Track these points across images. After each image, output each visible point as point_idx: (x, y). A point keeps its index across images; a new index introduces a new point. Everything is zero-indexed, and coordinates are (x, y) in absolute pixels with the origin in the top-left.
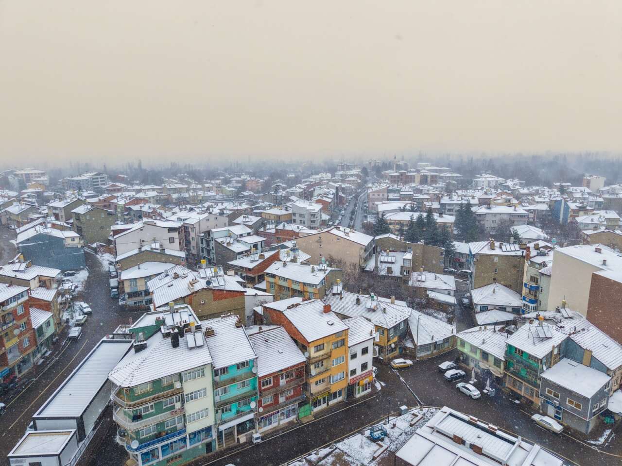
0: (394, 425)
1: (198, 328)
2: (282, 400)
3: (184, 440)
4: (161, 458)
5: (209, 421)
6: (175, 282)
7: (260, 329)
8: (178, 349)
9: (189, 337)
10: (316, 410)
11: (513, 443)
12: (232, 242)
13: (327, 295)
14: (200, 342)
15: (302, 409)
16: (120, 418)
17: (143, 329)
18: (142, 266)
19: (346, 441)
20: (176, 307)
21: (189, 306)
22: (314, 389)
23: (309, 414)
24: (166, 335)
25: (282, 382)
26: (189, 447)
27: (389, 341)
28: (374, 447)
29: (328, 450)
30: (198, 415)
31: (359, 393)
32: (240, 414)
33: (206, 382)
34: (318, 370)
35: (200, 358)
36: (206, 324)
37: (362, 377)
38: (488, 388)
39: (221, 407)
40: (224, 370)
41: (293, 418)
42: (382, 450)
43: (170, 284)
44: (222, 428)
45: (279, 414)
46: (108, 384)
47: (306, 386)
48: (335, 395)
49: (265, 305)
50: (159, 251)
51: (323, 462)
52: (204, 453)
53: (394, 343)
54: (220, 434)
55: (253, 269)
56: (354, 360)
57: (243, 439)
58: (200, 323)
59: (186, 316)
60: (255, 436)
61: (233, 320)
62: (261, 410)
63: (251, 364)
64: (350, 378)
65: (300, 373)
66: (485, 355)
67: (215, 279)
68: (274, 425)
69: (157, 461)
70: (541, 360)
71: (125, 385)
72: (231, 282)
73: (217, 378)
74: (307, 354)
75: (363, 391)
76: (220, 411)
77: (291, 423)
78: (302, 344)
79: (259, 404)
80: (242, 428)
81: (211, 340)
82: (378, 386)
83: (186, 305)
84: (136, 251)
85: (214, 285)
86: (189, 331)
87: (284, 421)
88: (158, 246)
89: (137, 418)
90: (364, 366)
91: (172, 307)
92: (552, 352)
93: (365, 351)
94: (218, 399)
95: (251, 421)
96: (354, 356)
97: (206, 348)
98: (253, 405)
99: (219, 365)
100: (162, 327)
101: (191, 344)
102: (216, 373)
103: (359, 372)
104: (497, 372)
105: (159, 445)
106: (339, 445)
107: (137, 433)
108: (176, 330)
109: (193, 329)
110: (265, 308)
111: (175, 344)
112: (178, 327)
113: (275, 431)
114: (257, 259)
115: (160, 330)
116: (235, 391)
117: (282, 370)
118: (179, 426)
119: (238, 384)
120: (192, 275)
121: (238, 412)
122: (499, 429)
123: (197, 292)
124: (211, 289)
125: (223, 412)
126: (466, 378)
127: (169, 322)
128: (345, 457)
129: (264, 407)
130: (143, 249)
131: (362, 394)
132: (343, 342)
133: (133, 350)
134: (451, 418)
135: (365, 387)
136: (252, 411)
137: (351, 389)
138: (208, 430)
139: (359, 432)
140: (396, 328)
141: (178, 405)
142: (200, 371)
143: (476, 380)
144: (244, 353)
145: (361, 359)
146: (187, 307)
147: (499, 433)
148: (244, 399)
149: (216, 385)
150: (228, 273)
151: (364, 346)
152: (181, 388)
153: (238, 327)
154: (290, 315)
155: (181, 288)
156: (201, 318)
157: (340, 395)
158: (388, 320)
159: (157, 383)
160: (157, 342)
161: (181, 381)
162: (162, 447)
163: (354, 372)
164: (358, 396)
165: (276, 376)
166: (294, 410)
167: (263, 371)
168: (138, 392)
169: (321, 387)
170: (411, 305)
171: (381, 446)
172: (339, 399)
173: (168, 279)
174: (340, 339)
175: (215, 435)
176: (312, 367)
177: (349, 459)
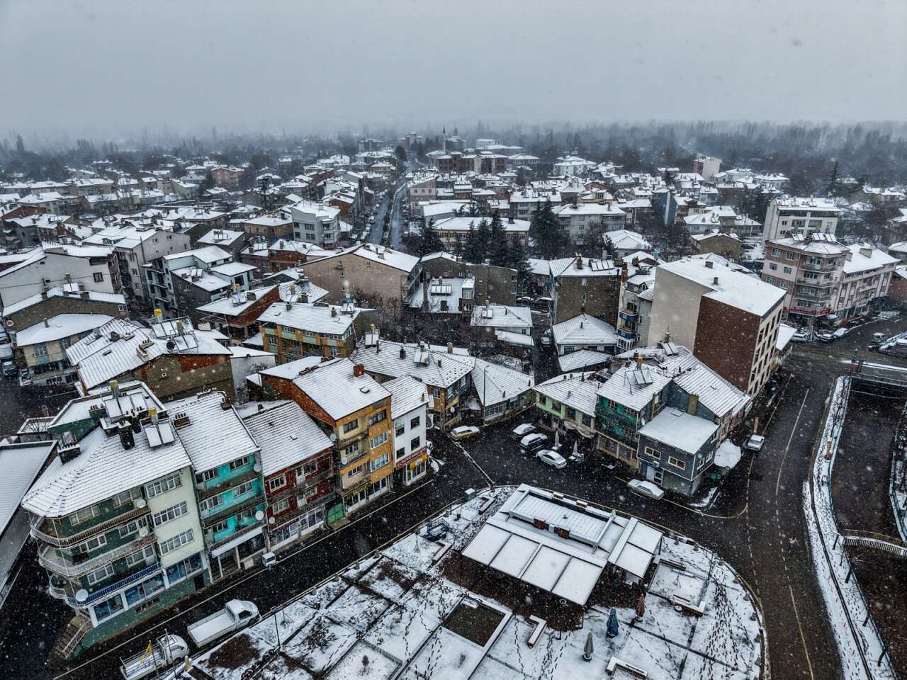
0: (459, 516)
1: (163, 416)
2: (301, 503)
3: (160, 577)
4: (126, 608)
5: (196, 546)
6: (114, 346)
7: (260, 407)
8: (133, 451)
9: (151, 433)
10: (351, 509)
11: (606, 520)
12: (199, 274)
13: (357, 349)
14: (168, 437)
15: (331, 512)
16: (49, 561)
17: (71, 427)
18: (51, 322)
19: (396, 545)
20: (121, 386)
21: (143, 384)
22: (347, 482)
23: (342, 516)
24: (111, 433)
25: (300, 479)
26: (167, 586)
27: (446, 404)
28: (434, 547)
29: (371, 561)
30: (177, 541)
31: (409, 479)
32: (241, 530)
33: (186, 493)
34: (351, 456)
35: (172, 460)
36: (174, 408)
37: (413, 458)
38: (575, 453)
39: (211, 524)
40: (212, 473)
41: (319, 524)
42: (443, 550)
43: (106, 350)
44: (217, 553)
45: (299, 523)
46: (21, 516)
47: (336, 480)
48: (377, 487)
49: (265, 372)
50: (78, 297)
51: (366, 577)
52: (192, 590)
53: (455, 406)
54: (213, 562)
55: (238, 315)
56: (401, 437)
57: (249, 563)
58: (164, 408)
59: (139, 400)
60: (266, 556)
61: (217, 398)
62: (272, 521)
63: (251, 460)
64: (396, 461)
65: (325, 465)
66: (571, 412)
67: (180, 338)
68: (294, 537)
69: (122, 611)
70: (640, 413)
71: (53, 514)
72: (207, 341)
73: (201, 486)
74: (333, 436)
75: (415, 475)
76: (210, 531)
77: (318, 533)
78: (326, 424)
79: (269, 513)
80: (246, 549)
81: (185, 432)
82: (435, 466)
83: (136, 383)
84: (37, 299)
85: (180, 347)
86: (149, 422)
87: (309, 530)
88: (75, 287)
89: (78, 558)
90: (415, 443)
91: (116, 386)
92: (652, 401)
93: (415, 423)
94: (206, 513)
95: (260, 538)
96: (401, 431)
97: (178, 444)
98: (260, 515)
99: (201, 468)
100: (102, 421)
101: (154, 441)
102: (199, 478)
103: (408, 452)
104: (586, 432)
105: (121, 591)
106: (387, 552)
107: (84, 579)
108: (127, 424)
109: (155, 417)
110: (265, 377)
111: (128, 443)
112: (130, 419)
113: (296, 545)
114: (243, 300)
115: (100, 424)
116: (231, 499)
117: (298, 463)
118: (149, 559)
119: (235, 490)
120: (141, 335)
121: (238, 528)
122: (590, 505)
123: (153, 361)
124: (177, 355)
125: (215, 530)
126: (547, 445)
127: (113, 411)
128: (396, 567)
129: (276, 517)
130: (50, 294)
131: (414, 480)
132: (385, 414)
133: (58, 459)
134: (530, 497)
135: (417, 470)
136: (258, 524)
137: (398, 474)
138: (195, 560)
139: (412, 531)
140: (455, 386)
141: (143, 532)
142: (172, 480)
143: (560, 445)
144: (240, 445)
145: (410, 434)
146: (140, 386)
147: (590, 509)
148: (247, 509)
149: (200, 495)
150: (201, 326)
151: (413, 416)
152: (147, 507)
153: (225, 409)
154: (304, 384)
155: (125, 357)
156: (164, 399)
157: (384, 485)
158: (445, 376)
159: (106, 505)
160: (95, 443)
161: (144, 496)
162: (126, 592)
163: (401, 453)
164: (408, 483)
165: (291, 472)
166: (319, 515)
167: (270, 467)
168: (76, 521)
169: (356, 478)
170: (475, 352)
171: (443, 546)
172: (383, 490)
173: (101, 343)
174: (381, 411)
175: (206, 564)
176: (343, 453)
177: (400, 568)
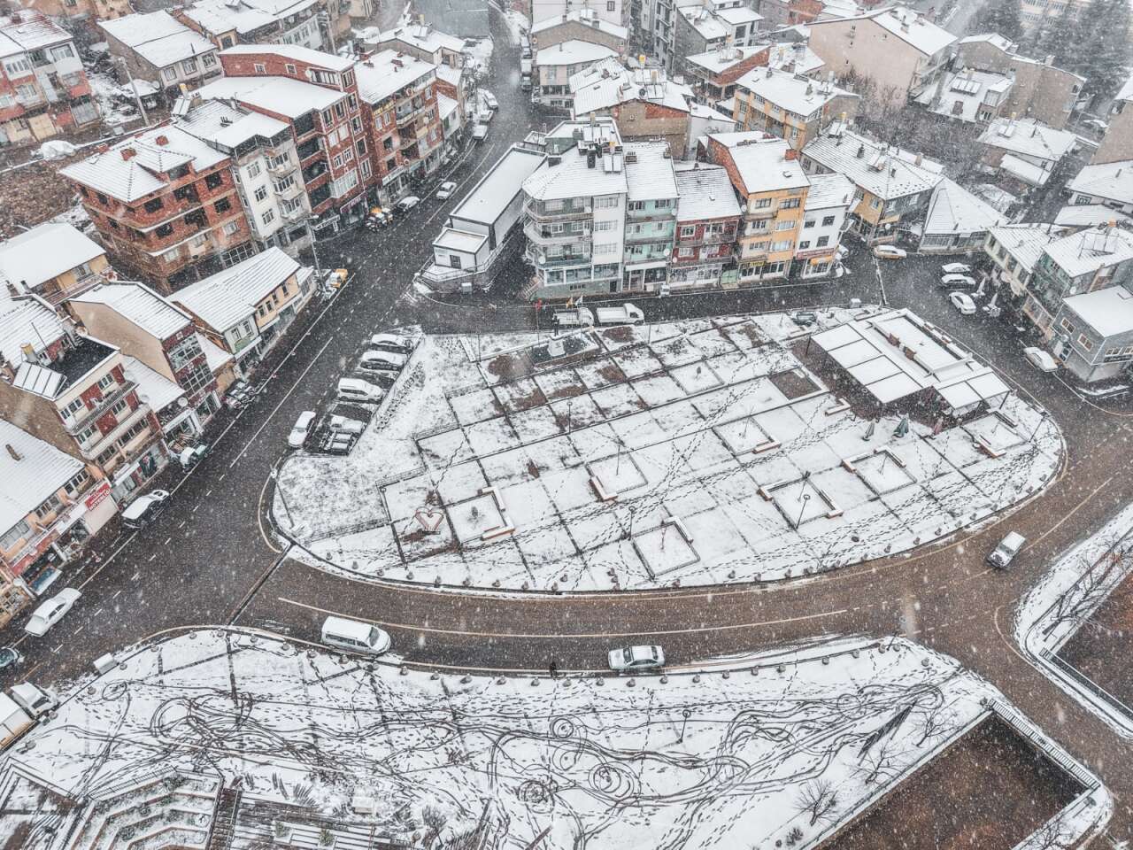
0: (832, 315)
1: (619, 149)
2: (703, 256)
3: (589, 270)
4: (565, 283)
5: (616, 257)
6: (603, 83)
7: (696, 165)
8: (593, 170)
9: (607, 158)
10: (744, 279)
11: (958, 358)
12: (703, 17)
13: (819, 136)
14: (618, 167)
15: (726, 274)
16: (530, 231)
17: (561, 140)
18: (566, 46)
19: (765, 316)
20: (597, 119)
21: (614, 121)
22: (747, 253)
23: (732, 281)
24: (583, 152)
25: (707, 235)
26: (593, 279)
27: (881, 218)
28: (797, 328)
29: (740, 319)
30: (607, 248)
31: (807, 273)
32: (650, 259)
33: (618, 214)
34: (756, 231)
35: (615, 185)
36: (628, 147)
37: (815, 254)
38: (992, 305)
39: (631, 246)
40: (640, 205)
41: (713, 281)
42: (802, 333)
43: (596, 85)
44: (630, 268)
45: (697, 272)
46: (521, 195)
47: (736, 247)
48: (773, 268)
49: (713, 136)
50: (590, 24)
51: (730, 328)
52: (607, 290)
53: (892, 223)
54: (626, 274)
55: (720, 74)
56: (810, 230)
57: (650, 287)
58: (622, 144)
59: (608, 133)
60: (663, 287)
61: (662, 147)
62: (675, 260)
63: (672, 204)
64: (798, 250)
65: (733, 230)
66: (1013, 262)
67: (652, 87)
68: (689, 283)
69: (560, 284)
70: (1072, 279)
71: (537, 197)
72: (674, 94)
73: (631, 213)
74: (744, 208)
75: (814, 271)
76: (629, 251)
77: (709, 286)
78: (741, 196)
79: (675, 252)
80: (651, 275)
81: (631, 168)
82: (840, 272)
83: (611, 118)
84: (558, 21)
85: (649, 95)
86: (608, 152)
87: (702, 282)
88: (590, 15)
89: (546, 234)
90: (823, 241)
91: (592, 120)
92: (1096, 272)
93: (828, 221)
94: (629, 236)
95: (663, 270)
96: (810, 224)
97: (623, 175)
98: (667, 252)
99: (634, 198)
100: (579, 142)
101: (609, 167)
102: (631, 206)
103: (813, 247)
104: (1018, 288)
105: (565, 268)
106: (756, 319)
107: (545, 249)
108: (594, 148)
109: (613, 150)
110: (711, 140)
111: (591, 165)
112: (596, 145)
113: (689, 290)
114: (730, 57)
115: (577, 144)
116: (649, 232)
117: (708, 220)
118: (586, 255)
119: (655, 224)
120: (625, 76)
121: (649, 256)
122: (954, 342)
123: (626, 103)
124: (644, 102)
125: (633, 252)
126: (969, 289)
127: (588, 137)
128: (756, 330)
129: (679, 260)
130: (569, 19)
131: (811, 275)
132: (799, 203)
133: (547, 163)
134: (903, 319)
135: (819, 268)
136: (665, 259)
137: (797, 265)
138: (615, 267)
139: (785, 312)
140: (901, 201)
141: (586, 232)
142: (611, 199)
143: (983, 294)
144: (668, 191)
145: (819, 230)
146: (611, 122)
147: (952, 346)
148: (661, 244)
149: (628, 220)
150: (676, 79)
151: (829, 213)
152: (591, 214)
153: (665, 158)
154: (738, 155)
155: (608, 95)
156: (626, 138)
157: (780, 270)
158: (892, 187)
159: (568, 202)
160: (572, 158)
161: (592, 205)
162: (567, 271)
163: (805, 245)
164: (804, 276)
165: (702, 225)
166: (715, 273)
167: (683, 216)
168: (549, 207)
169: (756, 253)
170: (948, 173)
171: (803, 330)
172: (778, 274)
173: (596, 77)
174: (795, 200)
175: (620, 275)
176: (750, 225)
177: (759, 332)
